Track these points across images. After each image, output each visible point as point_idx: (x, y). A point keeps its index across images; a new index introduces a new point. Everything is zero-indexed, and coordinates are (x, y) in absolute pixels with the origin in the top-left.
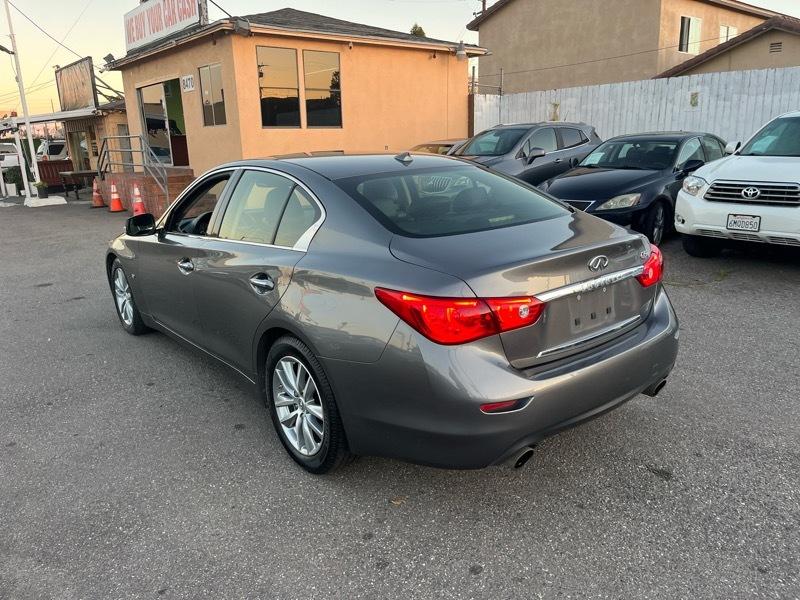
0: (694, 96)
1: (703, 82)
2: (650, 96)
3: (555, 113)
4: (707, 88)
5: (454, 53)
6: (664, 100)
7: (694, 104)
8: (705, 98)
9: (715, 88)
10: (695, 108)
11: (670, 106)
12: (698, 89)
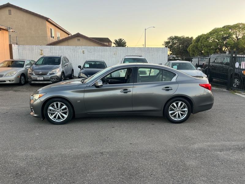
0: (83, 51)
1: (85, 48)
2: (72, 50)
3: (42, 52)
4: (86, 50)
5: (7, 30)
6: (76, 52)
7: (84, 53)
8: (86, 52)
9: (88, 50)
10: (84, 54)
11: (77, 53)
12: (84, 50)
